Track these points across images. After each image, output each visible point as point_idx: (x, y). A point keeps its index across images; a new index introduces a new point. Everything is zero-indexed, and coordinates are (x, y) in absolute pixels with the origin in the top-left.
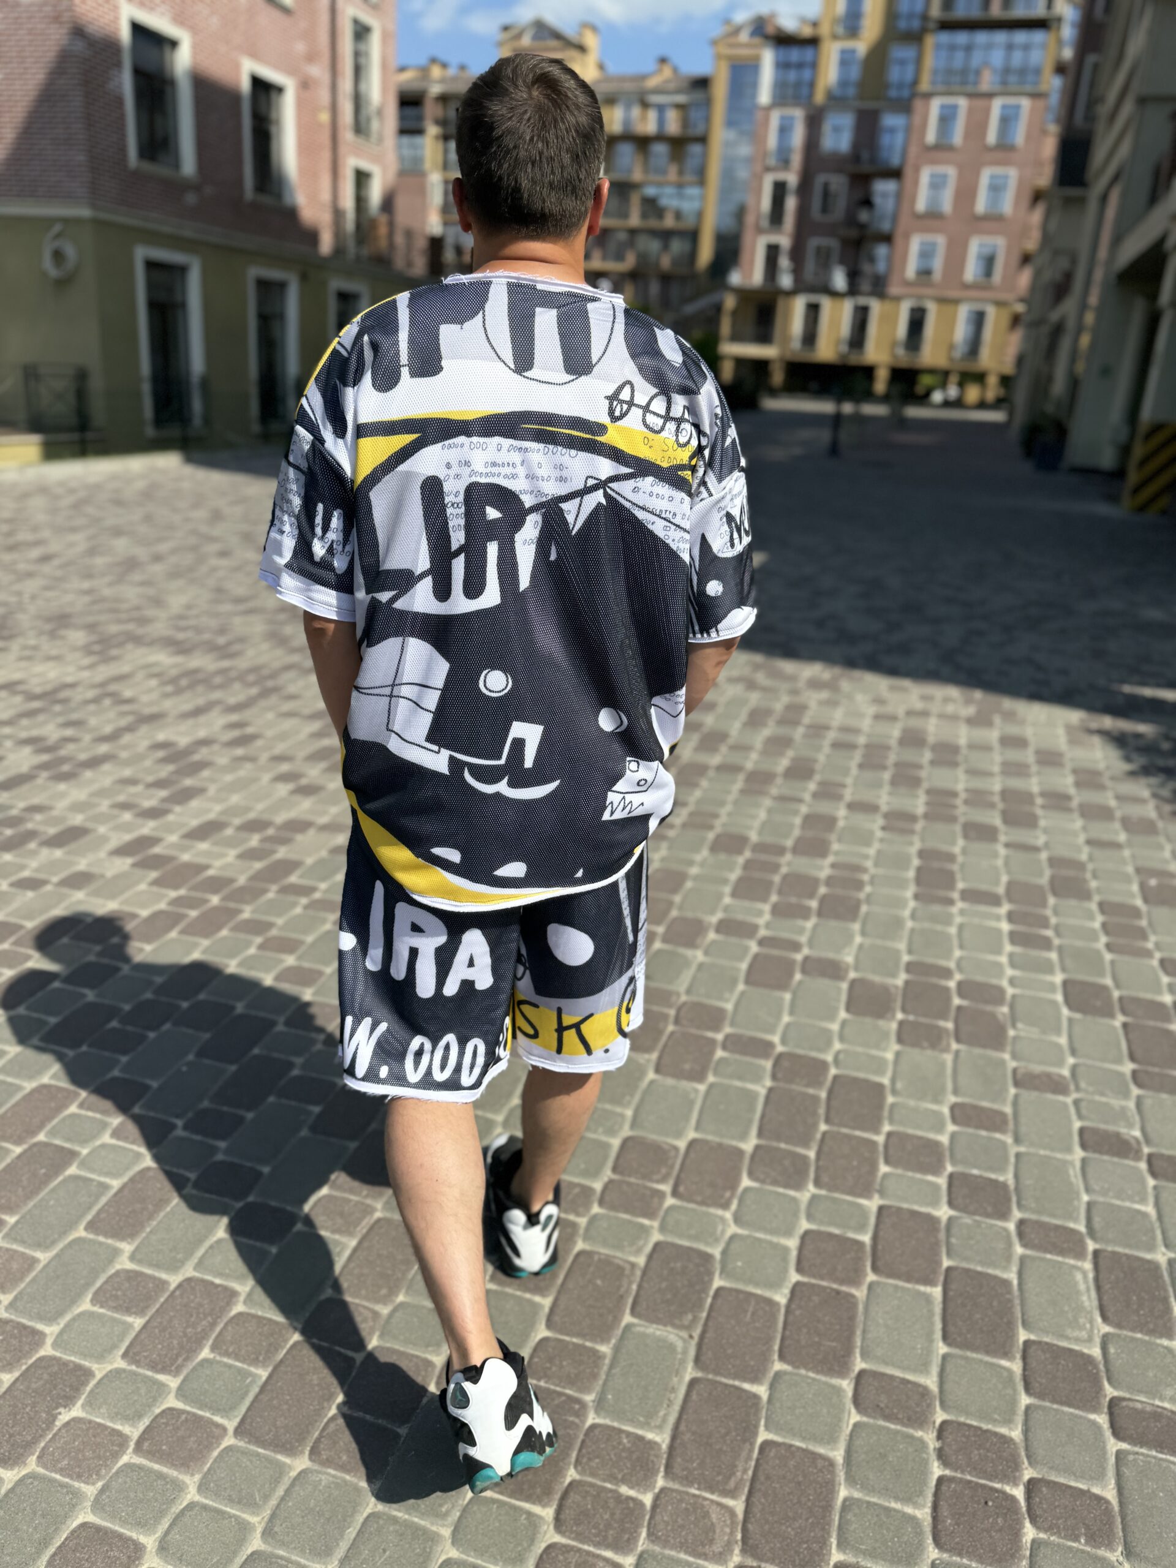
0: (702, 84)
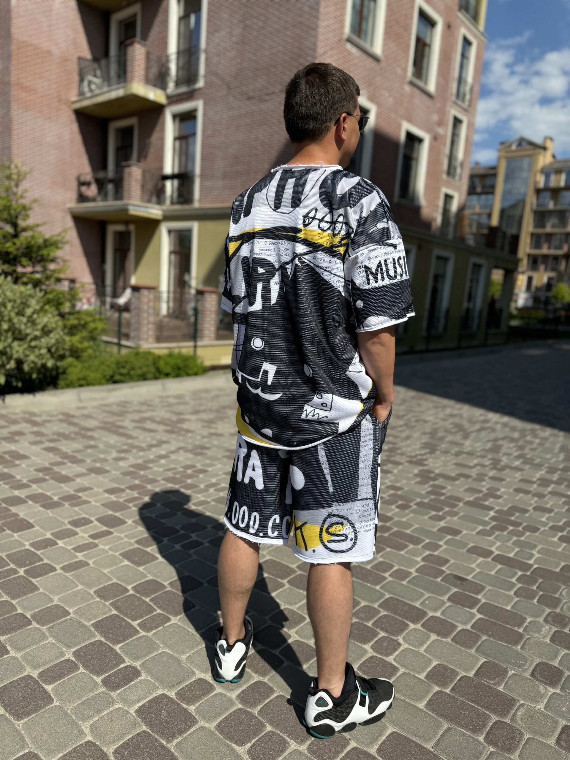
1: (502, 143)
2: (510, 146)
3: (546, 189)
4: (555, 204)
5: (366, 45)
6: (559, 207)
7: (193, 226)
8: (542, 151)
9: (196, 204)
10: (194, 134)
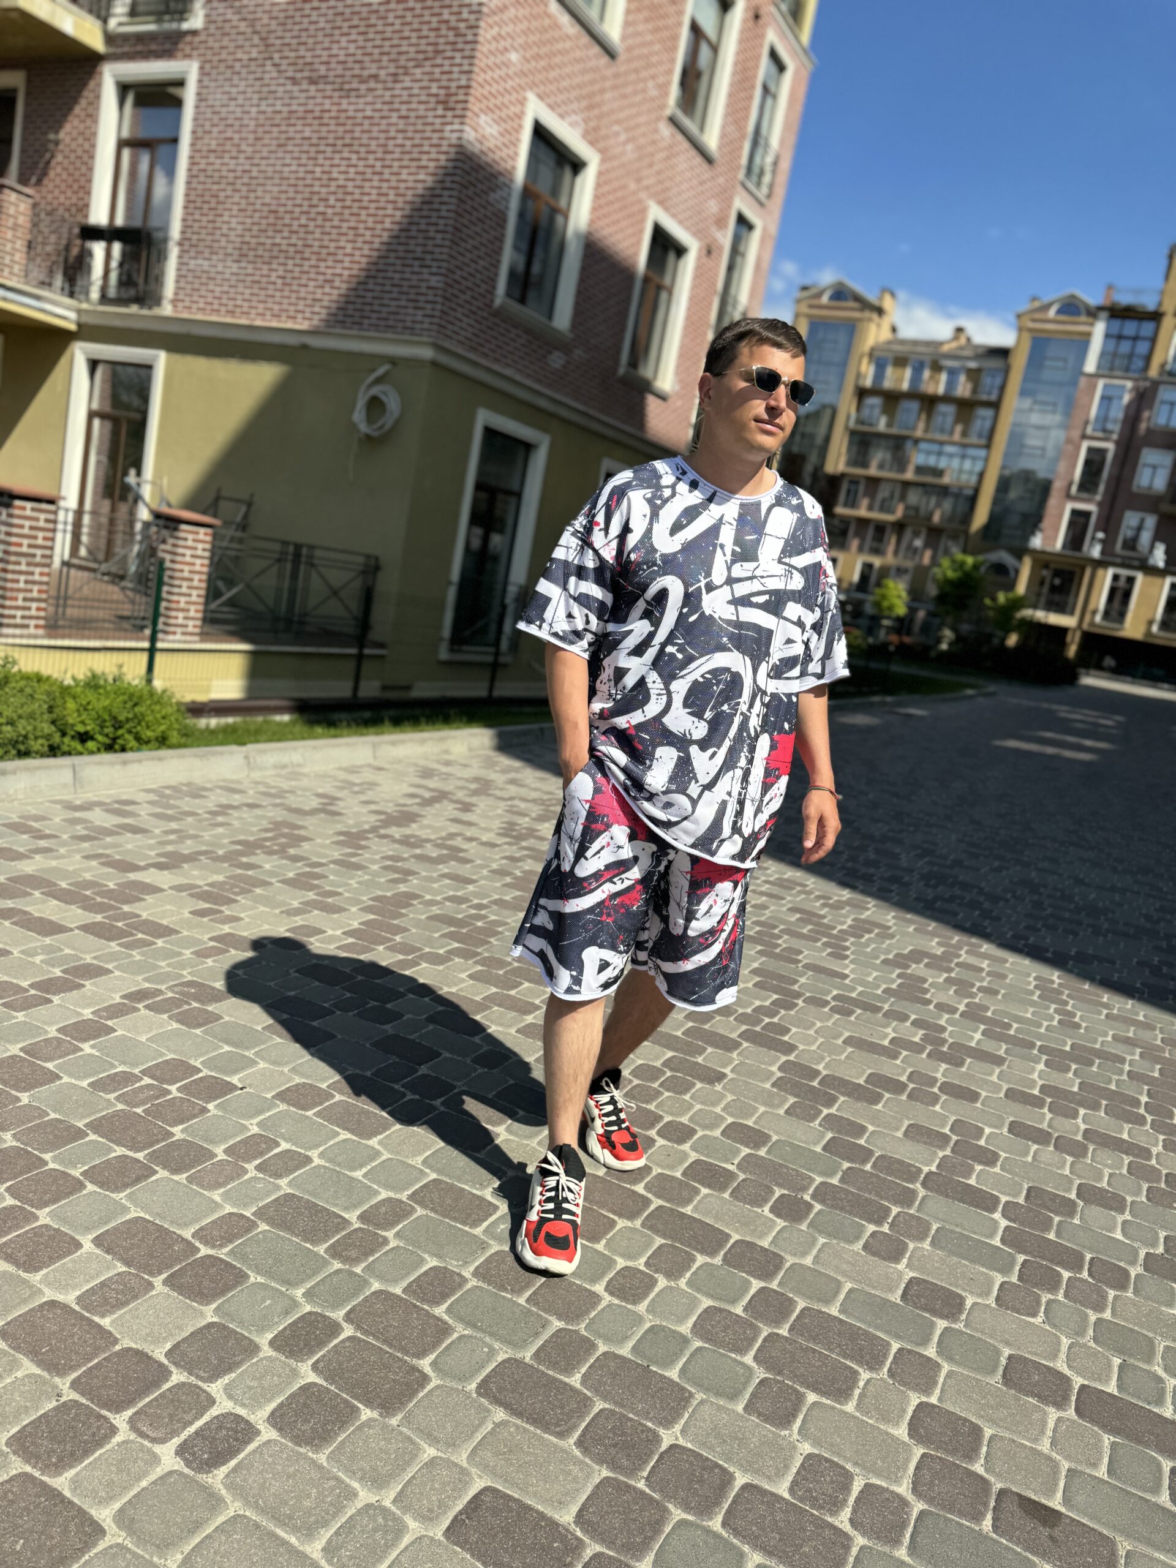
0: (1002, 353)
1: (805, 288)
2: (819, 295)
3: (875, 391)
4: (889, 425)
5: (593, 14)
6: (894, 431)
7: (156, 357)
8: (875, 316)
9: (167, 309)
10: (175, 141)
